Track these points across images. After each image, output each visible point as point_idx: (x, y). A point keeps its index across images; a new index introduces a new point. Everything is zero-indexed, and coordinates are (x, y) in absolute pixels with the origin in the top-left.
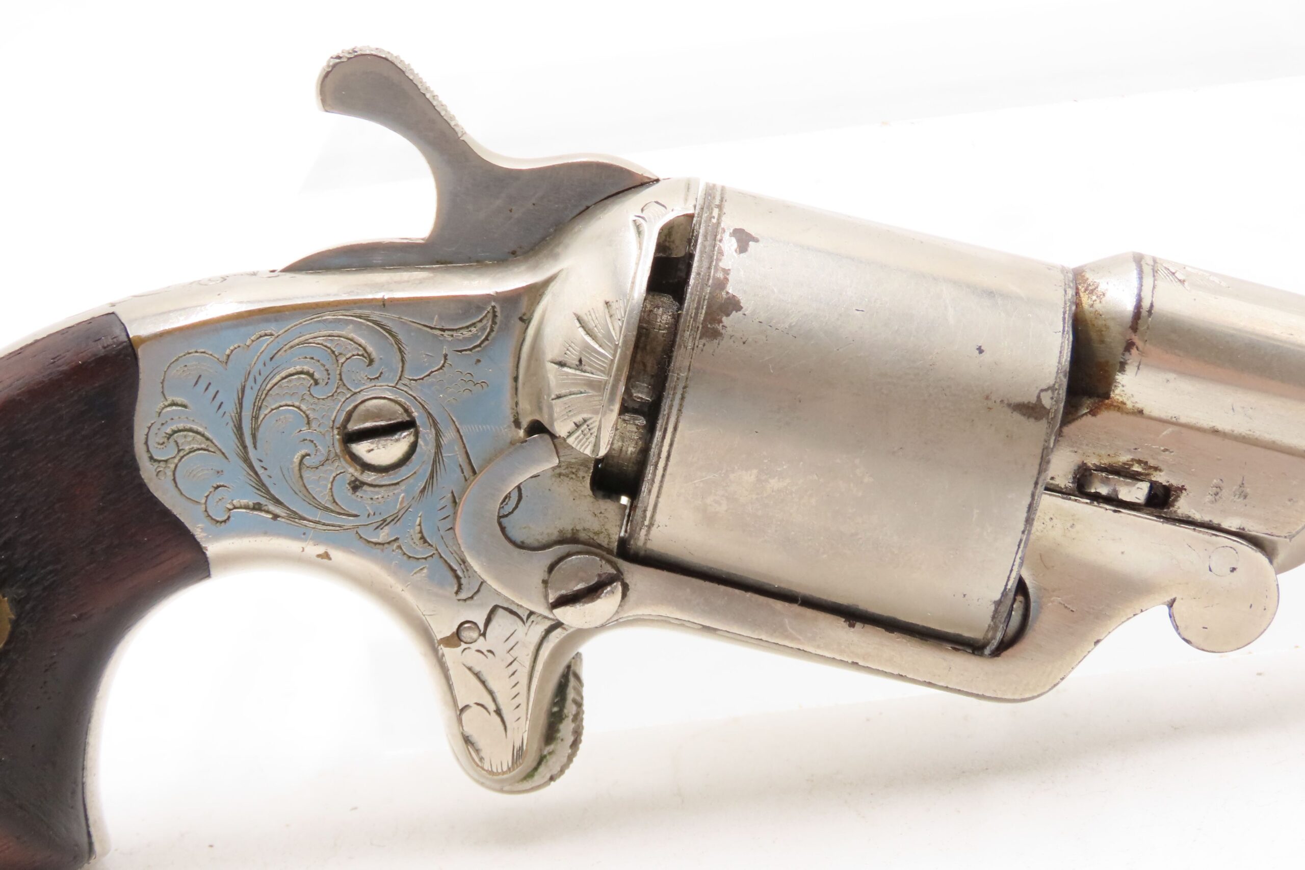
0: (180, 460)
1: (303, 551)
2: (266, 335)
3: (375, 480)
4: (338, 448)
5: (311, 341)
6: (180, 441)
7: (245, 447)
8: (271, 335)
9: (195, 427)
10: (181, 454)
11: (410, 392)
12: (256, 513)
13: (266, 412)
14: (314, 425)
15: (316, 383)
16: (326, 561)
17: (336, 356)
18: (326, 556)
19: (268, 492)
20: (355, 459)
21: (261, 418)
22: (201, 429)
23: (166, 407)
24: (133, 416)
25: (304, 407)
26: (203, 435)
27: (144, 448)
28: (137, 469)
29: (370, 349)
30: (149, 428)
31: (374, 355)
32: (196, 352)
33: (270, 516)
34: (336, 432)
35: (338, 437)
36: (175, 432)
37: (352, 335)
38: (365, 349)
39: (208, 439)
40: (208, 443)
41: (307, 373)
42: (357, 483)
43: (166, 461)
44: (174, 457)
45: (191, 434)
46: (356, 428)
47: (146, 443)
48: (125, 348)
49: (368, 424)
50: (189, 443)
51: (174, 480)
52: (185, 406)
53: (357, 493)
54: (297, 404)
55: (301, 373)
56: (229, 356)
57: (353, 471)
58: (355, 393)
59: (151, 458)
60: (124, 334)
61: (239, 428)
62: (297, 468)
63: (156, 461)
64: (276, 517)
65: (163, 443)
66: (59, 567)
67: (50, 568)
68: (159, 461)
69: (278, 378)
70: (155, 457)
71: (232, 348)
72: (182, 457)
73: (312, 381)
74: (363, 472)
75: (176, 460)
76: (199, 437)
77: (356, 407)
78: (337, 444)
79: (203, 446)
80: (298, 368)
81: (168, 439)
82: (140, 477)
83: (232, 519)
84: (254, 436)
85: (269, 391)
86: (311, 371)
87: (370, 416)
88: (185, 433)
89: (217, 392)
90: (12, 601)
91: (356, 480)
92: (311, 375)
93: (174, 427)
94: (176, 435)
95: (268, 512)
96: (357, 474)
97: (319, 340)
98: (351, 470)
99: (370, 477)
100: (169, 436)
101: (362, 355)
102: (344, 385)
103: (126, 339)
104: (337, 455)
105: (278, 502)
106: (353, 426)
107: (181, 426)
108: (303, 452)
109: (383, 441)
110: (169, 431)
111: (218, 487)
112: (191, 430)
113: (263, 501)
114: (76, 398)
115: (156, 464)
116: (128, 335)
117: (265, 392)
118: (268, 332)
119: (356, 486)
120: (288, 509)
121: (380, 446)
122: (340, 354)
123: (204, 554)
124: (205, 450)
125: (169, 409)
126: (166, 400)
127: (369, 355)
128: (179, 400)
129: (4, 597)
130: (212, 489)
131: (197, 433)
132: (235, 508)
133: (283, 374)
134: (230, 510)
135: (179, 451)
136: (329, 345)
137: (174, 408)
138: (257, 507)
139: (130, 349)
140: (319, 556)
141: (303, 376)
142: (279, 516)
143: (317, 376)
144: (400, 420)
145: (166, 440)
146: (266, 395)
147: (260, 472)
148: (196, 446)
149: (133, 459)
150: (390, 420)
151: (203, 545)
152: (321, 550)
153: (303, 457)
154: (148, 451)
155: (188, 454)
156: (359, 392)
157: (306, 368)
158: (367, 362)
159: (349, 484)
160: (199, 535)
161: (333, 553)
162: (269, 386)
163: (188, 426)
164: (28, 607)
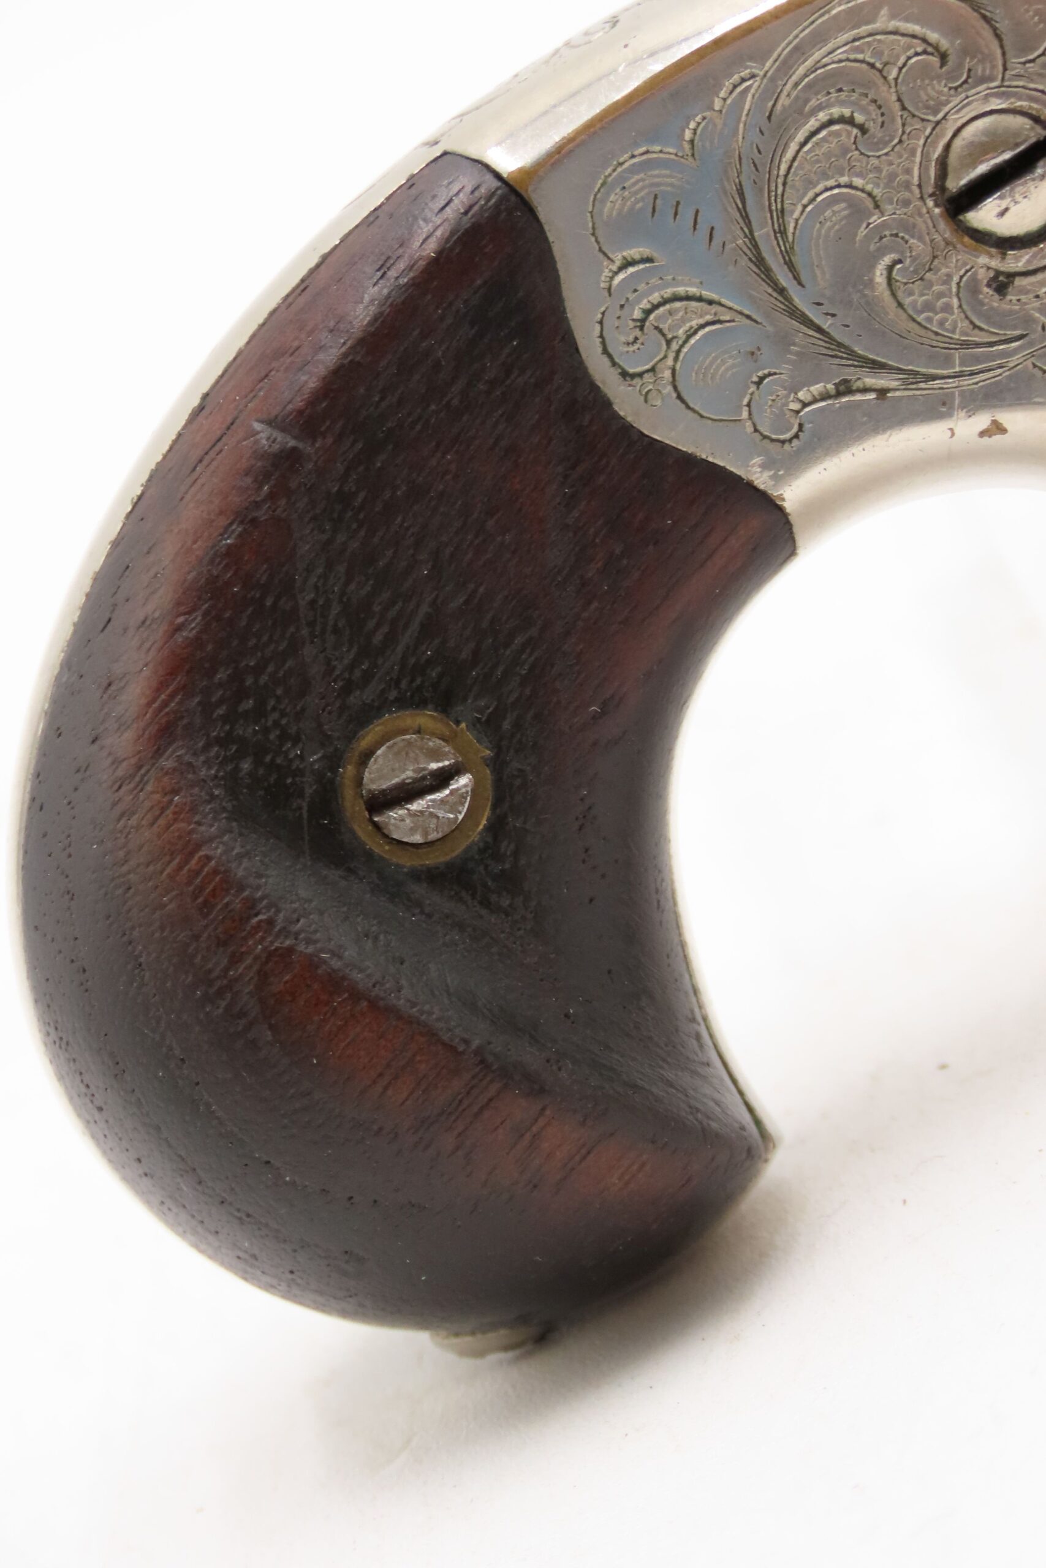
0: (676, 359)
1: (953, 435)
2: (743, 80)
3: (1029, 262)
4: (945, 229)
5: (825, 60)
6: (664, 327)
7: (782, 291)
8: (753, 76)
9: (681, 290)
10: (675, 346)
11: (1032, 86)
12: (844, 400)
13: (796, 215)
14: (889, 208)
15: (863, 129)
16: (998, 438)
17: (880, 71)
18: (997, 428)
19: (852, 354)
20: (982, 238)
21: (791, 229)
22: (693, 290)
23: (616, 273)
24: (564, 311)
25: (858, 182)
26: (700, 299)
27: (606, 360)
28: (607, 404)
29: (933, 36)
30: (601, 322)
31: (944, 44)
32: (633, 156)
33: (872, 396)
34: (930, 203)
35: (937, 211)
36: (648, 312)
37: (893, 24)
38: (924, 40)
39: (710, 302)
40: (715, 308)
41: (842, 120)
42: (1001, 278)
43: (652, 370)
44: (665, 357)
45: (678, 304)
46: (963, 182)
47: (605, 351)
48: (503, 199)
49: (982, 168)
50: (683, 321)
51: (679, 397)
52: (649, 260)
53: (1009, 297)
54: (844, 180)
55: (831, 122)
56: (692, 142)
57: (986, 262)
58: (938, 123)
59: (624, 374)
60: (489, 177)
61: (760, 262)
62: (887, 293)
63: (633, 376)
64: (882, 393)
65: (636, 339)
66: (534, 632)
67: (519, 640)
68: (640, 375)
69: (793, 147)
70: (631, 371)
71: (692, 125)
72: (678, 352)
73: (855, 131)
74: (1004, 255)
75: (670, 362)
76: (694, 304)
77: (948, 147)
78: (942, 225)
79: (709, 318)
80: (823, 116)
81: (642, 328)
82: (616, 416)
83: (807, 426)
84: (790, 266)
85: (786, 176)
86: (847, 112)
87: (980, 150)
88: (668, 306)
89: (697, 212)
90: (475, 724)
91: (998, 273)
92: (850, 121)
93: (645, 304)
94: (652, 317)
95: (865, 390)
96: (995, 263)
97: (839, 54)
98: (983, 260)
99: (1019, 261)
100: (641, 324)
101: (925, 52)
102: (914, 116)
103: (496, 184)
104: (948, 243)
105: (876, 366)
106: (958, 182)
107: (655, 298)
108: (887, 260)
109: (1019, 187)
110: (637, 314)
111: (762, 379)
112: (676, 298)
113: (850, 373)
114: (449, 321)
115: (637, 381)
116: (497, 176)
117: (780, 181)
118: (745, 73)
119: (1002, 283)
120: (900, 370)
121: (1018, 197)
122: (886, 64)
123: (781, 509)
124: (713, 323)
125: (621, 276)
126: (613, 261)
127: (936, 48)
128: (634, 253)
129: (458, 723)
130: (753, 388)
131: (688, 298)
132: (805, 405)
133: (801, 136)
134: (798, 412)
135: (669, 343)
136: (860, 56)
137: (631, 270)
138: (844, 389)
139: (513, 198)
140: (982, 434)
141: (836, 127)
142: (888, 390)
143: (859, 118)
144: (1033, 140)
145: (638, 333)
146: (784, 184)
147: (826, 324)
148: (694, 323)
149: (594, 388)
150: (1017, 145)
151: (774, 493)
152: (982, 421)
153: (890, 269)
154: (614, 364)
155: (685, 342)
156: (944, 118)
157: (836, 111)
158: (935, 60)
159: (989, 285)
160: (761, 479)
161: (1006, 418)
162: (784, 167)
163: (668, 292)
164: (506, 725)
